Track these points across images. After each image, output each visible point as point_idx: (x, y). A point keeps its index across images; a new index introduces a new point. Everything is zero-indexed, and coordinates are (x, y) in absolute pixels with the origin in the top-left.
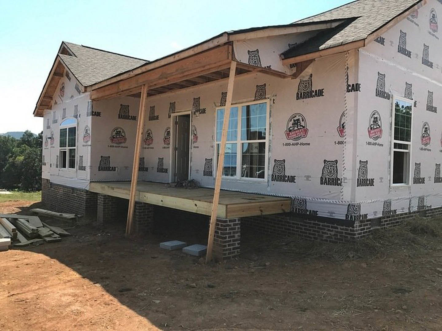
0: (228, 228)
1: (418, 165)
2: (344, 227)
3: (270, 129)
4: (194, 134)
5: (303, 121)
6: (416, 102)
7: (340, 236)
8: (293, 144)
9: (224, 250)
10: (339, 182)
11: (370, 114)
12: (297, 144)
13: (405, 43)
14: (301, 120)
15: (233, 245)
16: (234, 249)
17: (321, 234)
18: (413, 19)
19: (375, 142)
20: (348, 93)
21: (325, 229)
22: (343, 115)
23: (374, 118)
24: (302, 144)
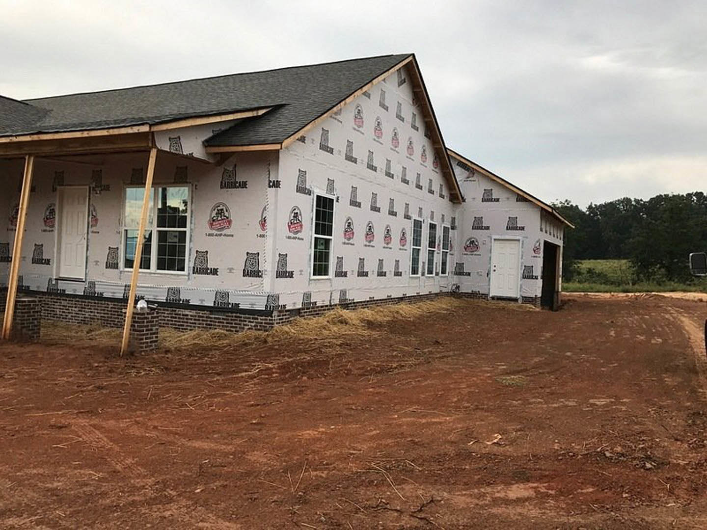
0: (145, 321)
1: (340, 260)
2: (264, 318)
3: (191, 217)
4: (93, 215)
5: (227, 211)
6: (338, 197)
7: (260, 326)
8: (216, 235)
9: (141, 343)
10: (260, 274)
11: (290, 209)
12: (221, 235)
13: (327, 140)
14: (225, 210)
15: (150, 338)
16: (151, 342)
17: (242, 326)
18: (335, 117)
19: (295, 236)
20: (269, 189)
21: (246, 321)
22: (265, 209)
23: (295, 213)
24: (225, 235)
